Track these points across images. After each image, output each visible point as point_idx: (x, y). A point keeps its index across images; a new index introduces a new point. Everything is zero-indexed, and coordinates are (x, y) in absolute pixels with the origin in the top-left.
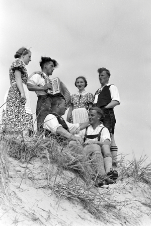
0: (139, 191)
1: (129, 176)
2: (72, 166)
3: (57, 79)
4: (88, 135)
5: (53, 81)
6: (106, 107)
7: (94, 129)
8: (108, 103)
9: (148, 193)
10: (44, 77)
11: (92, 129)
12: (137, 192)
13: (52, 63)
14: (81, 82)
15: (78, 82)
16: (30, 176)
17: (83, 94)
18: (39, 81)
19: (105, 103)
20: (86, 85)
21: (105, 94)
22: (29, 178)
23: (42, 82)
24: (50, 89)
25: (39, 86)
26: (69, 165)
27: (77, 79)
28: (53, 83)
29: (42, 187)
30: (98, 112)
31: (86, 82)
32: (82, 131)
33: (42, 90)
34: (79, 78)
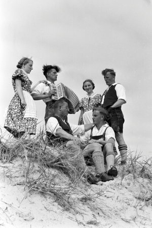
0: (137, 186)
1: (130, 173)
2: (56, 164)
3: (60, 84)
4: (93, 135)
5: (57, 87)
6: (112, 107)
7: (99, 129)
8: (114, 103)
9: (147, 188)
10: (49, 85)
11: (97, 130)
12: (135, 188)
13: (54, 70)
14: (89, 85)
15: (86, 86)
16: (8, 174)
17: (92, 96)
18: (43, 89)
19: (111, 103)
20: (94, 88)
21: (111, 94)
22: (8, 177)
23: (47, 89)
24: (54, 95)
25: (44, 94)
26: (52, 163)
27: (84, 83)
28: (57, 89)
29: (18, 184)
30: (101, 113)
31: (93, 84)
32: (88, 132)
33: (47, 97)
34: (85, 81)
